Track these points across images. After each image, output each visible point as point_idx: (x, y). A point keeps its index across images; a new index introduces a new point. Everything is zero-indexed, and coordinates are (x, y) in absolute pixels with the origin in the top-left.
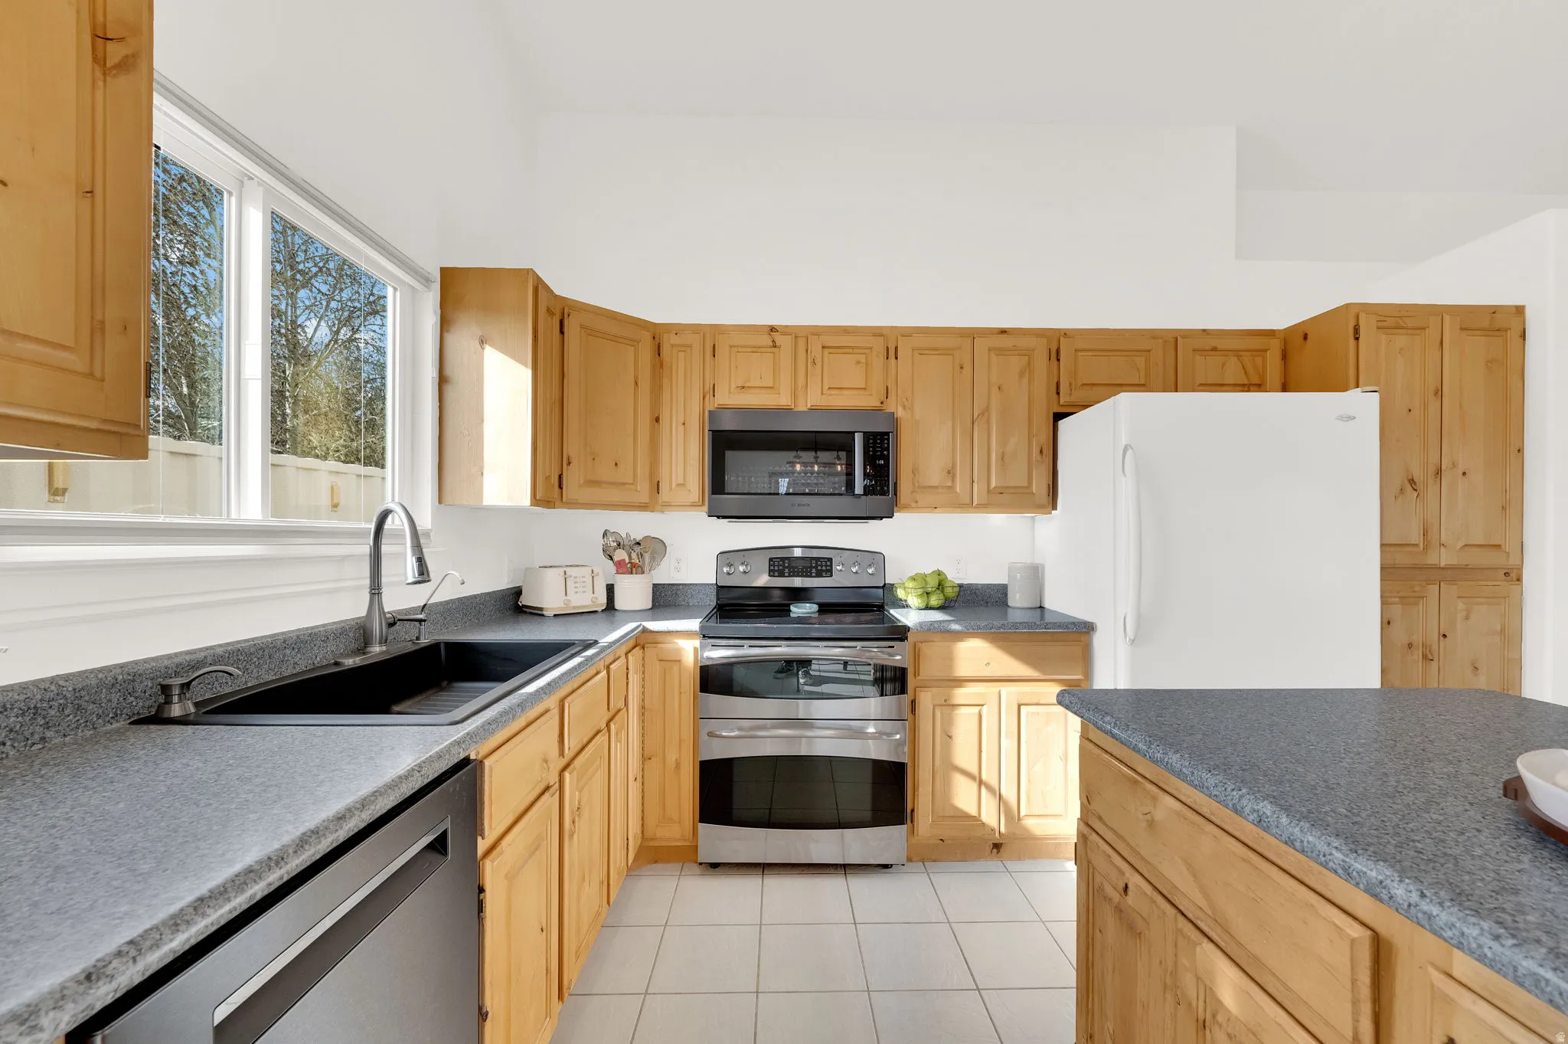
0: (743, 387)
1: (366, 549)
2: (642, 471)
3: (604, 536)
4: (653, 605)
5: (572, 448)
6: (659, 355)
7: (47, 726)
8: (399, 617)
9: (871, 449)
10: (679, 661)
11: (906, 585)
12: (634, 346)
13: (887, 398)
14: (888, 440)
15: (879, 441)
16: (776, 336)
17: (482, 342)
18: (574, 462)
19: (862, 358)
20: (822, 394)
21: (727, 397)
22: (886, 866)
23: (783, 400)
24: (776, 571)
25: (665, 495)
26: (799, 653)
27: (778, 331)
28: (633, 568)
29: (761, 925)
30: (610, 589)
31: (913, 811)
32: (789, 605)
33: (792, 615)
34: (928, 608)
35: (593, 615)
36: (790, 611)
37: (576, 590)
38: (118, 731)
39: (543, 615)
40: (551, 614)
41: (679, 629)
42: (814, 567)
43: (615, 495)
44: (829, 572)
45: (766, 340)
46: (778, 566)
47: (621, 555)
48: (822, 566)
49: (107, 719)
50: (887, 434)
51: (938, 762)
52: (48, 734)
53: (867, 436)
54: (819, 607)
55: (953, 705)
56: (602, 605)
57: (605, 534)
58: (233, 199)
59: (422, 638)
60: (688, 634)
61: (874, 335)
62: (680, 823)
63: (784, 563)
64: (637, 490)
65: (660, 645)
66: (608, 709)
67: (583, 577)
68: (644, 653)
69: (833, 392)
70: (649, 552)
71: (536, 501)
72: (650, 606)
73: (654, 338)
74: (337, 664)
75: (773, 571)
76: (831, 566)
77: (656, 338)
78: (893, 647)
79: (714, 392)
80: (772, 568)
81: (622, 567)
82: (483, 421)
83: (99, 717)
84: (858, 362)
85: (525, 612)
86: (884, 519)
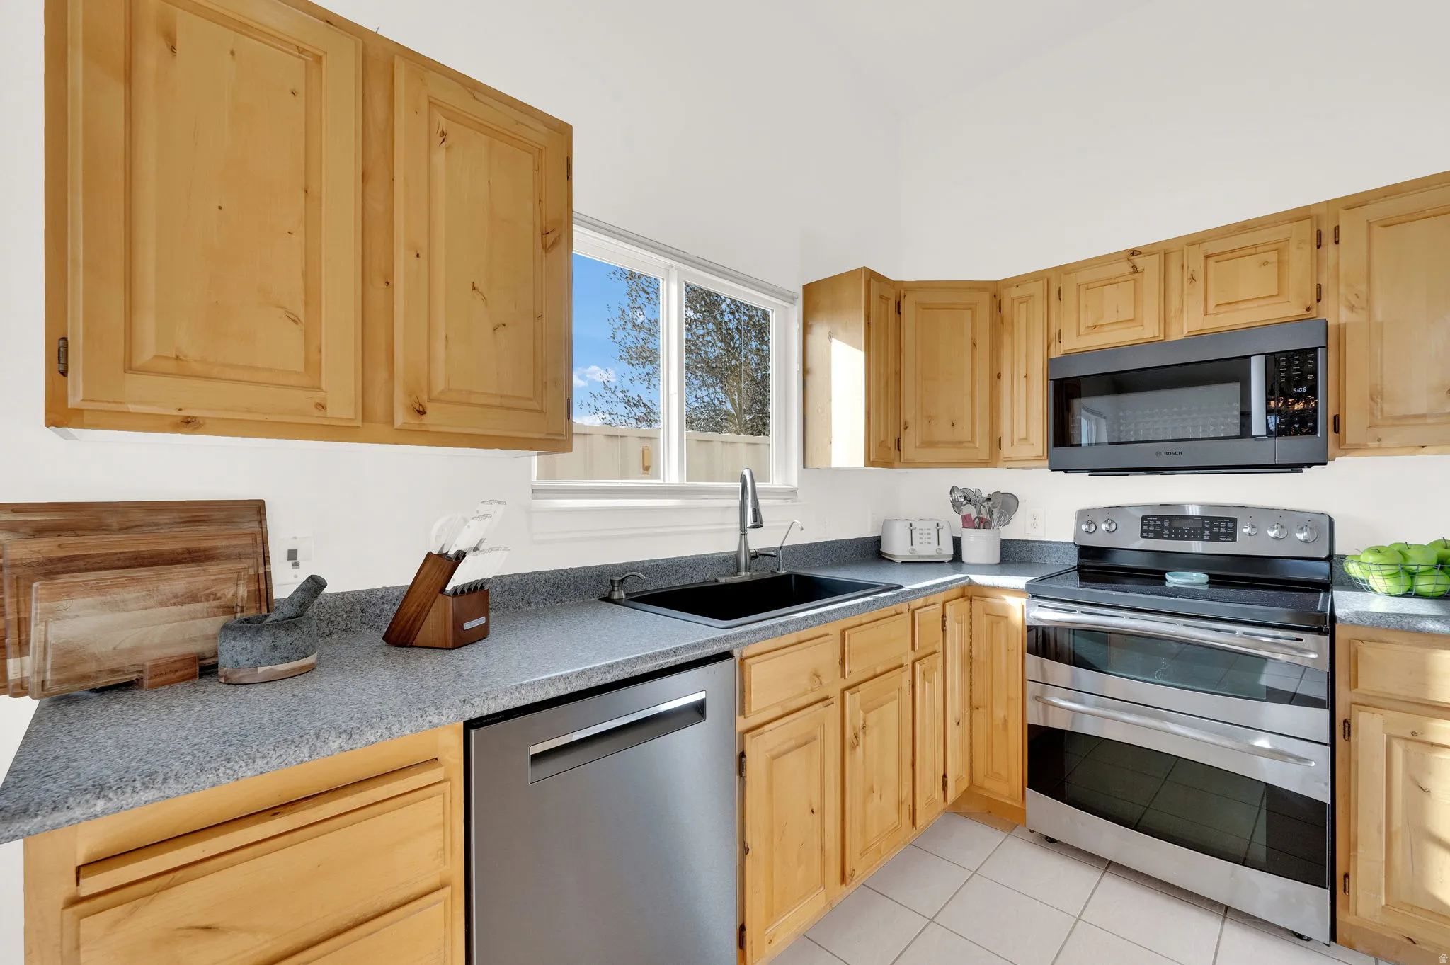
0: (1095, 327)
1: (736, 502)
2: (982, 429)
3: (951, 494)
4: (1001, 560)
5: (909, 414)
6: (1000, 311)
7: (563, 594)
8: (761, 552)
9: (1283, 375)
10: (1007, 617)
11: (1362, 558)
12: (970, 309)
13: (1319, 301)
14: (1315, 359)
15: (1297, 362)
16: (1138, 260)
17: (830, 337)
18: (911, 426)
19: (1273, 257)
20: (1206, 314)
21: (1072, 342)
22: (1300, 936)
23: (1150, 331)
24: (1151, 531)
25: (1007, 450)
26: (1150, 628)
27: (1141, 253)
28: (984, 524)
29: (1079, 919)
30: (957, 542)
31: (1346, 876)
32: (1164, 572)
33: (1168, 585)
34: (1410, 594)
35: (940, 566)
36: (1165, 579)
37: (921, 541)
38: (594, 602)
39: (893, 561)
40: (899, 560)
41: (1005, 585)
42: (1207, 529)
43: (954, 454)
44: (1232, 535)
45: (1126, 267)
46: (1155, 526)
47: (970, 510)
48: (1219, 528)
49: (590, 595)
50: (1314, 350)
51: (1397, 822)
52: (564, 598)
53: (1272, 360)
54: (1209, 578)
55: (1433, 744)
56: (947, 556)
57: (952, 490)
58: (665, 282)
59: (781, 569)
60: (1015, 591)
61: (1292, 221)
62: (1008, 781)
63: (1163, 522)
64: (975, 448)
65: (988, 599)
66: (913, 648)
67: (929, 529)
68: (971, 605)
69: (1223, 309)
70: (999, 507)
71: (870, 462)
72: (998, 560)
73: (995, 296)
74: (716, 581)
75: (1148, 531)
76: (1235, 528)
77: (998, 297)
78: (1301, 640)
79: (1060, 338)
80: (1145, 528)
81: (968, 522)
82: (831, 400)
83: (585, 593)
84: (1265, 263)
85: (884, 558)
86: (1313, 467)
